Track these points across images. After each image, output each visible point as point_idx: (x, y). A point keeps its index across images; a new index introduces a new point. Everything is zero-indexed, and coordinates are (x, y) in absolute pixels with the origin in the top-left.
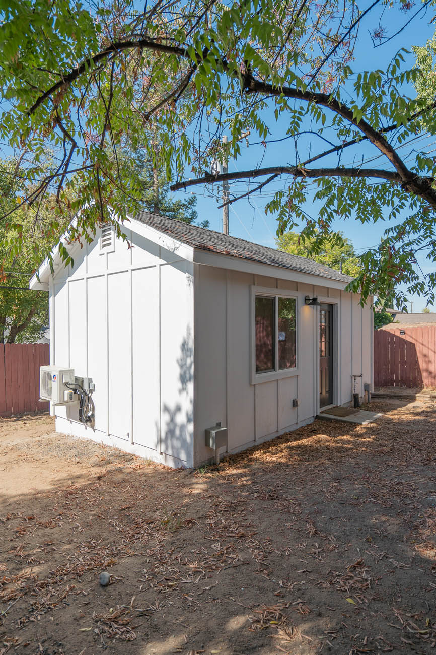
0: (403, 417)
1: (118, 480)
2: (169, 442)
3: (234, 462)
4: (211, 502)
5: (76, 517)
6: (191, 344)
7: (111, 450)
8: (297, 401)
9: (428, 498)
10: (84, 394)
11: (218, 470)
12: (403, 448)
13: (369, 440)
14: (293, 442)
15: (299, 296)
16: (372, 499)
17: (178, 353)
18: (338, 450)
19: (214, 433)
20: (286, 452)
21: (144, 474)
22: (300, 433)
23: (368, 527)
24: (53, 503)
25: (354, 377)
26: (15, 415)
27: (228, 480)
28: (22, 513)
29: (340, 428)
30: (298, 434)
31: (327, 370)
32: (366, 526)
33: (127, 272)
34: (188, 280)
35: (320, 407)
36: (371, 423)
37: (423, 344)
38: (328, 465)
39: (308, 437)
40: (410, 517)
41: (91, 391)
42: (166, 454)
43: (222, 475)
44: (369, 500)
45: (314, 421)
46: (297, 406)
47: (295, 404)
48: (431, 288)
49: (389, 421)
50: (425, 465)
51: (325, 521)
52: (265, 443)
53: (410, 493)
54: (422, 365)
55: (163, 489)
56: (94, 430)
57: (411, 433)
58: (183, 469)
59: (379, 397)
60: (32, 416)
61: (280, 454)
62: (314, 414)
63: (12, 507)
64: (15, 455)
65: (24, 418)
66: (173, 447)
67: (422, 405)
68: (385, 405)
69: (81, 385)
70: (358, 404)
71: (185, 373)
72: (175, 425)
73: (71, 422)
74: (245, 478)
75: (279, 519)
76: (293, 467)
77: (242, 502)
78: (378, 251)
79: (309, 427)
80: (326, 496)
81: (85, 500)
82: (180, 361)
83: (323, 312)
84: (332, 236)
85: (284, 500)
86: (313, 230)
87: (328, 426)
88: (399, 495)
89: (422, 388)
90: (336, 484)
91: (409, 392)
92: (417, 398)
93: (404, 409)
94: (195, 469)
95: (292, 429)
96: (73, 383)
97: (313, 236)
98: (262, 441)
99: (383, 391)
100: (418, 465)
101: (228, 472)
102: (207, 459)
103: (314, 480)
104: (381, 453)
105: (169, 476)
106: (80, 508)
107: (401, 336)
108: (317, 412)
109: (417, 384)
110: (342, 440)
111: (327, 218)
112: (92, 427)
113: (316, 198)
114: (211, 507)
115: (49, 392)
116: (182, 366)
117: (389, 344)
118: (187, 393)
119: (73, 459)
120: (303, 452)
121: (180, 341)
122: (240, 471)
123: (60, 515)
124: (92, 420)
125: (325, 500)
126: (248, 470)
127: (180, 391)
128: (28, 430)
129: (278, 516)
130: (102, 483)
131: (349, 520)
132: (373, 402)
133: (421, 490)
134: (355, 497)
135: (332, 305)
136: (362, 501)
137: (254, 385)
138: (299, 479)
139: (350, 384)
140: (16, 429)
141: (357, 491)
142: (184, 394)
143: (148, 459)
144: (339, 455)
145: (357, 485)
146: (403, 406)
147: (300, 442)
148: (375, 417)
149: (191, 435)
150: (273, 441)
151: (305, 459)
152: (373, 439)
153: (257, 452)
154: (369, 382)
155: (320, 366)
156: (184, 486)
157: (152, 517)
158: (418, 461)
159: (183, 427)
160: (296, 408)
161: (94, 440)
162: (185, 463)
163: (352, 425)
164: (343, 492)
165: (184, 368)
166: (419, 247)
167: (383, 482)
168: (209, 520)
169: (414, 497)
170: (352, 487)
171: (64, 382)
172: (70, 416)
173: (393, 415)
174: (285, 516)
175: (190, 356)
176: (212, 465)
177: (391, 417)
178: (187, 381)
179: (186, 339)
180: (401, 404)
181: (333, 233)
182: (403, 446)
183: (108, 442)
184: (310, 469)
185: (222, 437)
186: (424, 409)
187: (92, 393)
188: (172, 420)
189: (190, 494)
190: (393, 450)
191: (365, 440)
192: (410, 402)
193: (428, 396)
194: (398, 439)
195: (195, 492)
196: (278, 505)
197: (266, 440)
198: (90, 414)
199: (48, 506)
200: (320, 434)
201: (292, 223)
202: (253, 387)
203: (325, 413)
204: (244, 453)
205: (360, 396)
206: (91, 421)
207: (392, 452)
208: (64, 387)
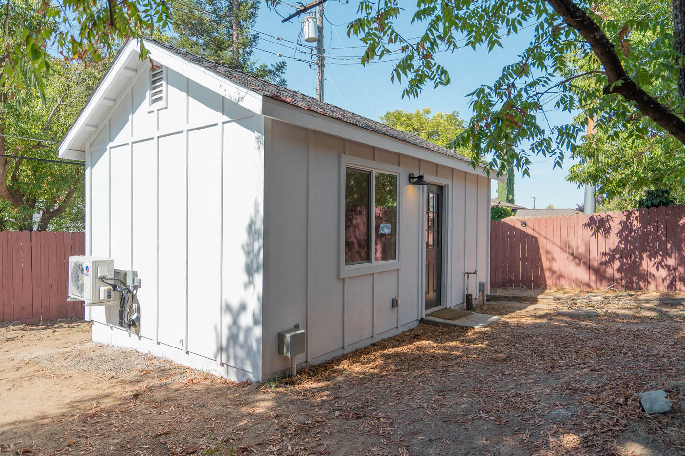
0: (523, 320)
1: (160, 398)
2: (231, 350)
3: (315, 374)
4: (278, 424)
5: (91, 448)
6: (260, 225)
7: (160, 362)
8: (397, 300)
9: (553, 412)
10: (126, 291)
11: (293, 383)
12: (522, 354)
13: (483, 345)
14: (391, 350)
15: (401, 173)
16: (482, 415)
17: (244, 237)
18: (444, 358)
19: (288, 336)
20: (380, 361)
21: (196, 390)
22: (399, 340)
23: (477, 449)
24: (63, 430)
25: (466, 275)
26: (45, 322)
27: (304, 395)
28: (15, 445)
29: (449, 333)
30: (398, 340)
31: (435, 265)
32: (474, 448)
33: (182, 134)
34: (258, 142)
35: (426, 310)
36: (485, 326)
37: (546, 238)
38: (431, 375)
39: (410, 343)
40: (530, 436)
41: (136, 288)
42: (228, 365)
43: (298, 389)
44: (479, 415)
45: (418, 326)
46: (397, 306)
47: (395, 303)
48: (560, 146)
49: (506, 325)
50: (548, 373)
51: (422, 443)
52: (356, 351)
53: (530, 407)
54: (546, 264)
55: (218, 408)
56: (140, 338)
57: (532, 337)
58: (248, 383)
59: (496, 299)
60: (67, 323)
61: (374, 363)
62: (418, 317)
63: (4, 436)
64: (30, 370)
65: (56, 325)
66: (236, 357)
67: (546, 307)
68: (503, 308)
69: (123, 281)
70: (471, 306)
71: (252, 261)
72: (239, 328)
73: (111, 327)
74: (326, 393)
75: (363, 443)
76: (388, 379)
77: (318, 422)
78: (494, 89)
79: (412, 333)
80: (426, 412)
81: (110, 425)
82: (246, 248)
83: (431, 195)
84: (435, 68)
85: (373, 418)
86: (411, 63)
87: (433, 332)
88: (517, 409)
89: (545, 288)
90: (441, 398)
91: (529, 293)
92: (539, 300)
93: (523, 312)
94: (263, 384)
95: (391, 334)
96: (113, 276)
97: (411, 72)
98: (352, 349)
99: (500, 292)
100: (540, 373)
101: (306, 385)
102: (280, 370)
103: (412, 393)
104: (496, 360)
105: (229, 392)
106: (99, 436)
107: (522, 229)
108: (422, 315)
109: (539, 285)
110: (450, 346)
111: (429, 46)
112: (137, 333)
113: (416, 18)
114: (277, 429)
115: (81, 288)
116: (248, 253)
117: (508, 237)
118: (254, 286)
119: (108, 374)
120: (402, 360)
121: (247, 222)
122: (321, 384)
123: (70, 446)
124: (137, 324)
125: (424, 417)
126: (331, 383)
127: (246, 286)
128: (57, 339)
129: (362, 439)
130: (139, 403)
131: (453, 441)
132: (489, 305)
133: (543, 402)
134: (462, 413)
135: (442, 187)
136: (470, 418)
137: (344, 279)
138: (394, 392)
139: (463, 283)
140: (41, 339)
141: (466, 405)
142: (251, 288)
143: (205, 371)
144: (445, 363)
145: (466, 397)
146: (524, 309)
147: (399, 350)
148: (489, 320)
149: (257, 341)
150: (367, 348)
151: (404, 369)
152: (486, 345)
153: (345, 361)
154: (484, 281)
155: (426, 260)
156: (246, 404)
157: (196, 444)
158: (540, 369)
159: (248, 331)
160: (396, 309)
161: (138, 350)
162: (251, 376)
163: (463, 329)
164: (448, 407)
165: (251, 255)
166: (545, 89)
167: (497, 394)
168: (271, 446)
169: (535, 410)
170: (459, 400)
171: (99, 275)
172: (109, 320)
173: (511, 319)
174: (372, 439)
175: (258, 240)
176: (285, 378)
177: (509, 320)
178: (254, 272)
179: (254, 218)
180: (521, 307)
181: (437, 65)
182: (522, 352)
183: (156, 351)
184: (408, 380)
185: (300, 342)
186: (547, 311)
187: (137, 290)
188: (235, 322)
189: (252, 415)
190: (511, 357)
191: (478, 346)
192: (531, 304)
193: (552, 297)
194: (517, 345)
195: (259, 410)
196: (365, 425)
197: (359, 348)
198: (134, 317)
199: (56, 434)
200: (424, 339)
201: (382, 49)
202: (342, 281)
203: (431, 316)
204: (328, 364)
205: (473, 297)
206: (135, 326)
207: (509, 359)
208: (99, 282)
